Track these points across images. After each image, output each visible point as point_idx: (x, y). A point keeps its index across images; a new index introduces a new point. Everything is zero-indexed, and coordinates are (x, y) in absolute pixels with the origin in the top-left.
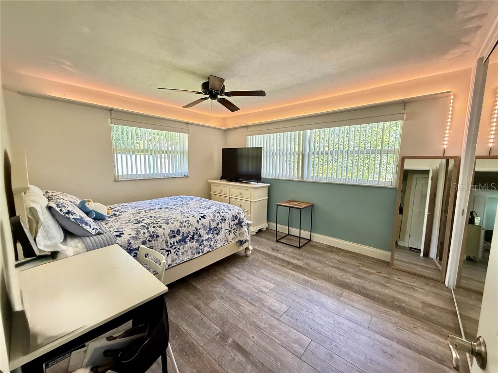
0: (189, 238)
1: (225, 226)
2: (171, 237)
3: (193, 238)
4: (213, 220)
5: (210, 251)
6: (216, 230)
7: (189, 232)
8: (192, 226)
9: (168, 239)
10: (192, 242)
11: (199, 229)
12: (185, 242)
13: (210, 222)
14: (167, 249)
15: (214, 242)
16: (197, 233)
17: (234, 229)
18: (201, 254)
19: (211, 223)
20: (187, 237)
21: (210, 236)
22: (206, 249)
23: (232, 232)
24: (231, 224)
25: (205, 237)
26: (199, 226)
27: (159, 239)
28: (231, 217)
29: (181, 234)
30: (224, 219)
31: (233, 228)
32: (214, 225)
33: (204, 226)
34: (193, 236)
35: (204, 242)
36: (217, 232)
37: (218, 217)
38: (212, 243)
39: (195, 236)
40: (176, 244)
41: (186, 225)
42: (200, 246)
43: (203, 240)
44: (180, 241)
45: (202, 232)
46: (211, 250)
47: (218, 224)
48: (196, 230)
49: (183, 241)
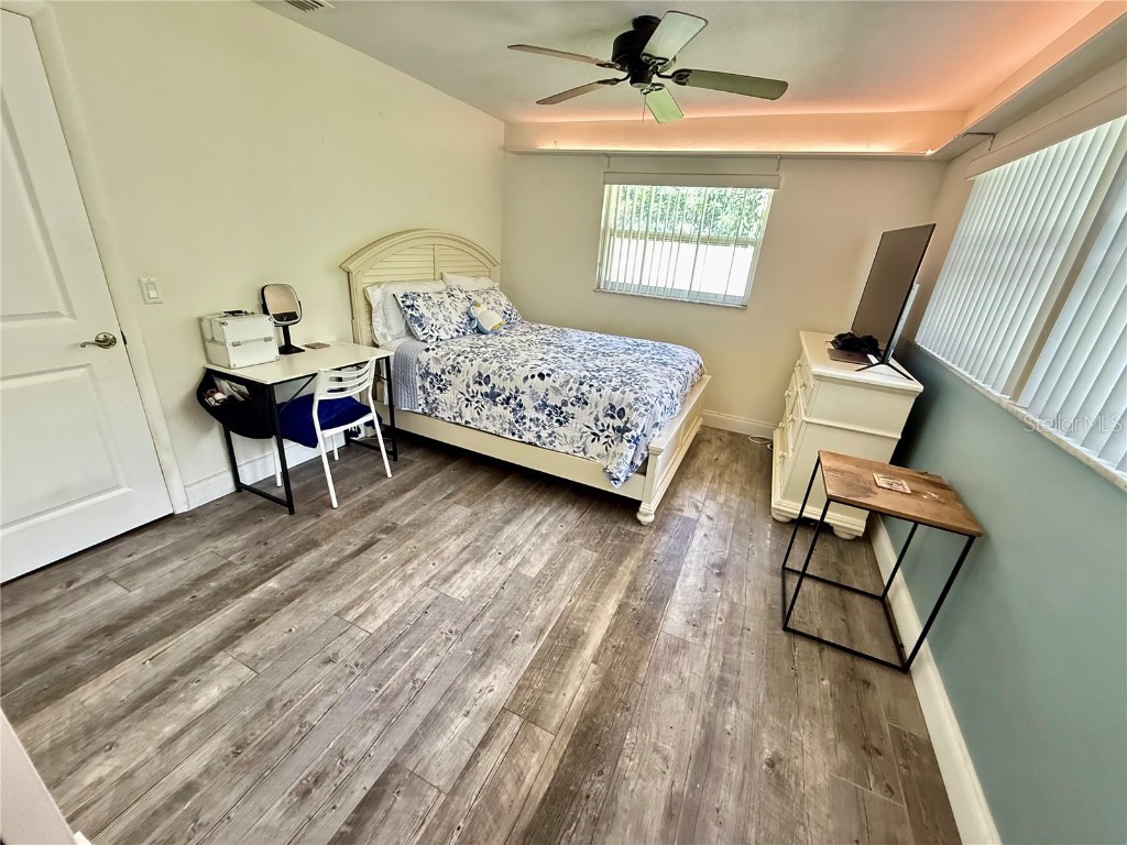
0: (501, 398)
1: (583, 417)
2: (476, 382)
3: (507, 401)
4: (556, 391)
5: (536, 445)
6: (559, 415)
7: (504, 389)
8: (511, 380)
9: (471, 383)
10: (505, 408)
11: (523, 393)
12: (494, 401)
13: (547, 390)
14: (468, 397)
15: (550, 435)
16: (516, 398)
17: (607, 437)
18: (516, 438)
19: (550, 392)
20: (499, 395)
21: (543, 417)
22: (528, 437)
23: (603, 440)
24: (602, 420)
25: (530, 413)
26: (523, 387)
27: (460, 375)
28: (604, 404)
29: (491, 385)
30: (582, 401)
31: (606, 433)
32: (554, 400)
33: (534, 393)
34: (509, 398)
35: (527, 420)
36: (561, 419)
37: (571, 389)
38: (544, 434)
39: (512, 401)
40: (479, 395)
41: (505, 374)
42: (517, 422)
43: (524, 417)
44: (487, 395)
45: (525, 400)
46: (538, 443)
47: (564, 403)
48: (517, 392)
49: (492, 396)
